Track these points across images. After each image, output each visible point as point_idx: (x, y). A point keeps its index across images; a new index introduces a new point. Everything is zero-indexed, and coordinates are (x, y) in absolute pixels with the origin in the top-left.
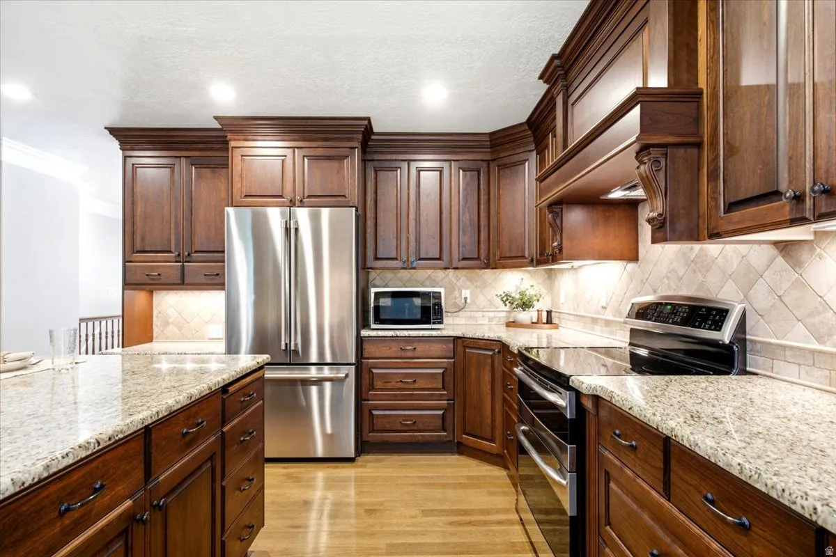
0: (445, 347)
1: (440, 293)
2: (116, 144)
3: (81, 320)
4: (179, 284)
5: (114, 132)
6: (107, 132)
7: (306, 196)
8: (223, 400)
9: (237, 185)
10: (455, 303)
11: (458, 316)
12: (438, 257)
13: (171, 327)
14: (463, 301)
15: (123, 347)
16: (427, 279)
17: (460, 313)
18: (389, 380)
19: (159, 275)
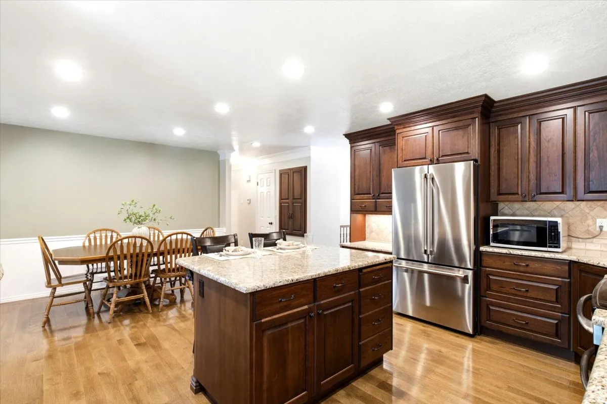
0: (559, 268)
1: (557, 222)
2: (347, 141)
3: (341, 227)
4: (374, 211)
5: (347, 136)
6: (344, 136)
7: (440, 156)
8: (359, 276)
9: (400, 155)
10: (588, 230)
11: (592, 242)
12: (561, 191)
13: (374, 233)
14: (598, 229)
15: (350, 242)
16: (555, 209)
17: (594, 240)
18: (503, 286)
19: (365, 206)
